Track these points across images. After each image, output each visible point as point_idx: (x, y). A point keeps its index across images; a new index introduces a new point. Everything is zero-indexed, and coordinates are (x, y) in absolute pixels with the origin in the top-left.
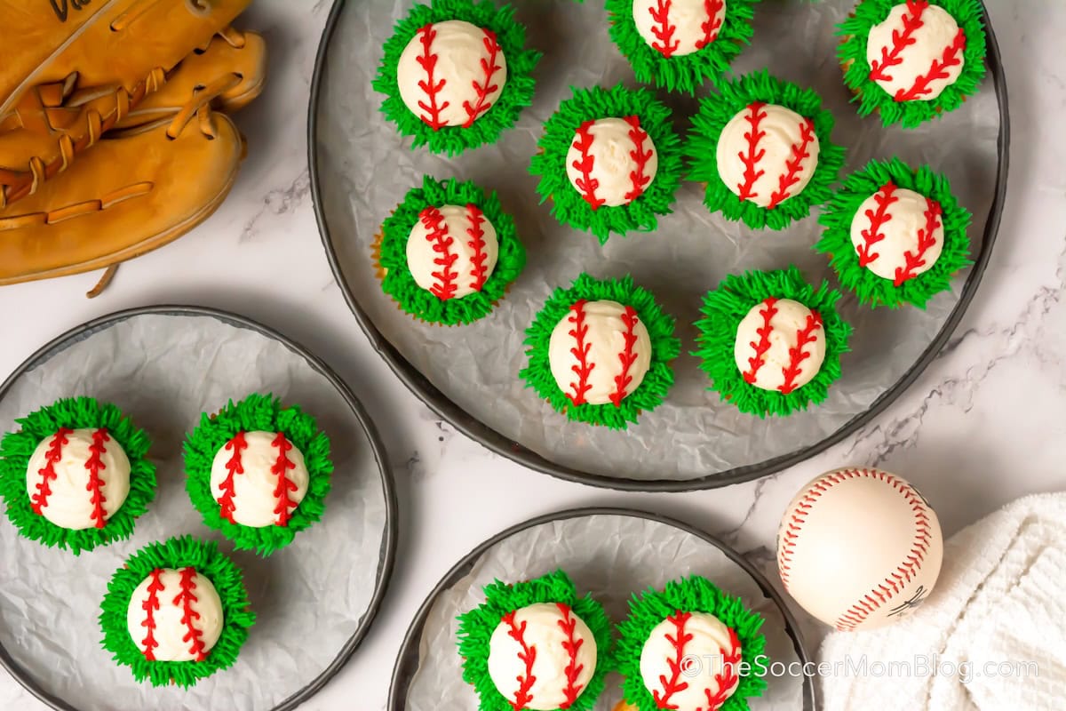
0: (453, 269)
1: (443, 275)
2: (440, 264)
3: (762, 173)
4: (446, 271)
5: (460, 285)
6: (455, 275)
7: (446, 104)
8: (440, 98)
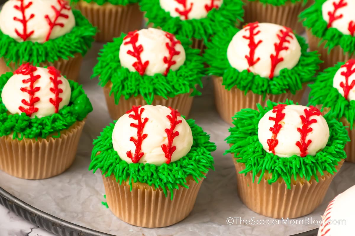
0: (36, 85)
1: (29, 89)
2: (27, 82)
3: (260, 42)
4: (32, 86)
5: (42, 99)
6: (38, 89)
7: (32, 16)
8: (28, 12)
